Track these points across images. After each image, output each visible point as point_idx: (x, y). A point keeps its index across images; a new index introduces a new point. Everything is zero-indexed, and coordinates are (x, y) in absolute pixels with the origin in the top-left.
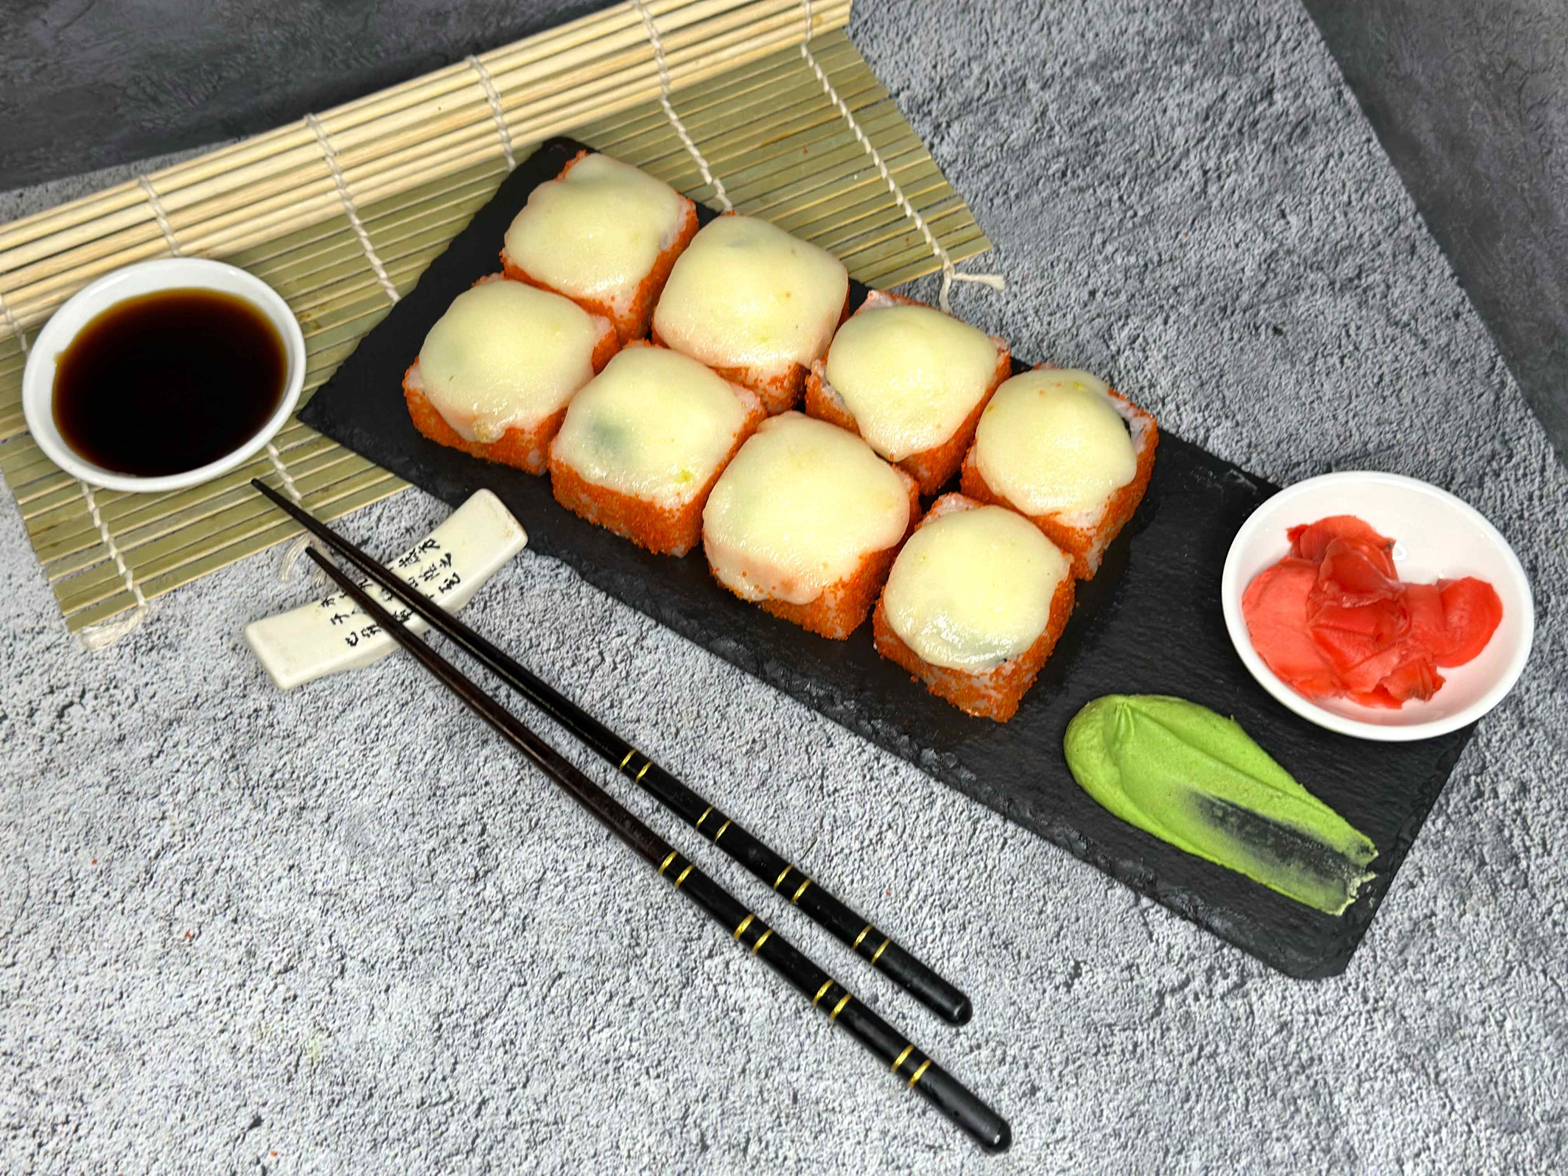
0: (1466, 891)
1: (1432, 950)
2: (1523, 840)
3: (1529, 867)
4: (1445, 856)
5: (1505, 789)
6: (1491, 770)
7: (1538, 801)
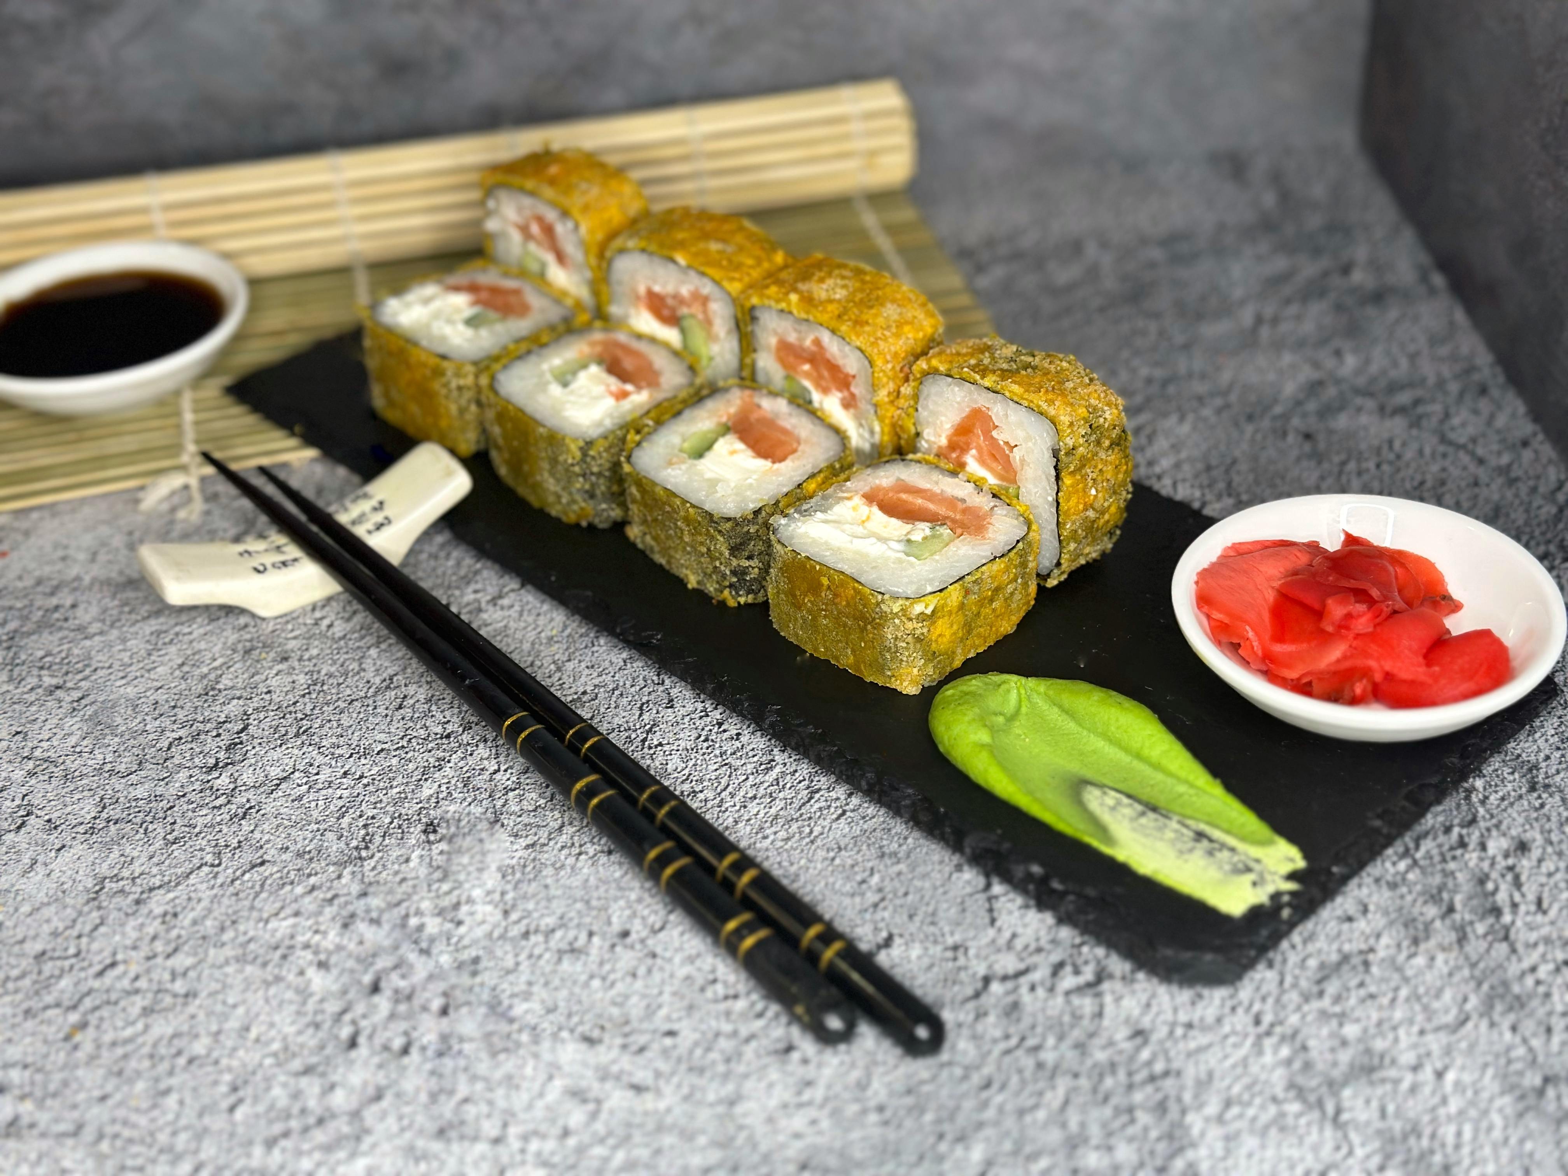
0: (1421, 935)
1: (1361, 985)
2: (1511, 896)
3: (1513, 923)
4: (1402, 897)
5: (1496, 845)
6: (1482, 824)
7: (1540, 861)
